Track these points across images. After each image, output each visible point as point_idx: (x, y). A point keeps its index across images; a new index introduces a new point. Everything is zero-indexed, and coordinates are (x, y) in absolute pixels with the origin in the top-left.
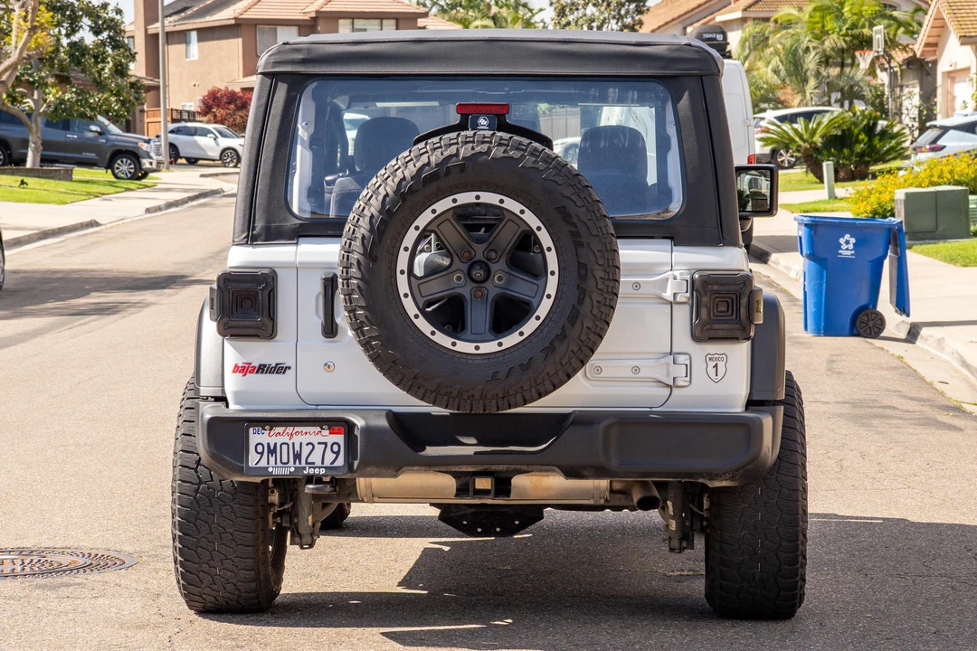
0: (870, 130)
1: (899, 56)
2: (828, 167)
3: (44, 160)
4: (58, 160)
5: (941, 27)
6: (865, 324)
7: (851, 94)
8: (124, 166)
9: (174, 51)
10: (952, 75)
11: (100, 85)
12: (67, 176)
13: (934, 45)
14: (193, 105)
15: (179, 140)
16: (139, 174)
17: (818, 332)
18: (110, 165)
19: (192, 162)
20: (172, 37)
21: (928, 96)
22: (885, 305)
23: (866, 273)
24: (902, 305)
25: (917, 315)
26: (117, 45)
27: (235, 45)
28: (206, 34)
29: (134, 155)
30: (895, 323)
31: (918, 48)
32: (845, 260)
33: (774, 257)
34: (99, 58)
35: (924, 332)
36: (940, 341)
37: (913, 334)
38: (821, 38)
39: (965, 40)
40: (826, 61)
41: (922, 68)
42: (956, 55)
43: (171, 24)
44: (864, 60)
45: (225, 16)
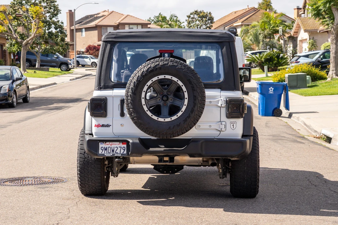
0: (278, 57)
1: (286, 36)
2: (266, 68)
3: (41, 65)
4: (45, 65)
5: (299, 27)
6: (277, 113)
7: (272, 46)
8: (64, 67)
9: (78, 34)
10: (302, 41)
11: (57, 44)
12: (48, 70)
13: (297, 32)
14: (83, 50)
15: (79, 59)
16: (68, 70)
17: (263, 115)
18: (60, 67)
19: (83, 66)
20: (77, 30)
21: (295, 47)
22: (282, 107)
23: (277, 98)
24: (287, 107)
27: (95, 33)
28: (87, 29)
29: (67, 64)
30: (285, 112)
31: (292, 33)
32: (271, 94)
33: (250, 93)
34: (57, 36)
35: (294, 115)
36: (298, 118)
37: (290, 116)
38: (264, 30)
39: (306, 31)
40: (265, 37)
41: (293, 39)
42: (303, 35)
43: (77, 26)
44: (276, 37)
45: (93, 24)
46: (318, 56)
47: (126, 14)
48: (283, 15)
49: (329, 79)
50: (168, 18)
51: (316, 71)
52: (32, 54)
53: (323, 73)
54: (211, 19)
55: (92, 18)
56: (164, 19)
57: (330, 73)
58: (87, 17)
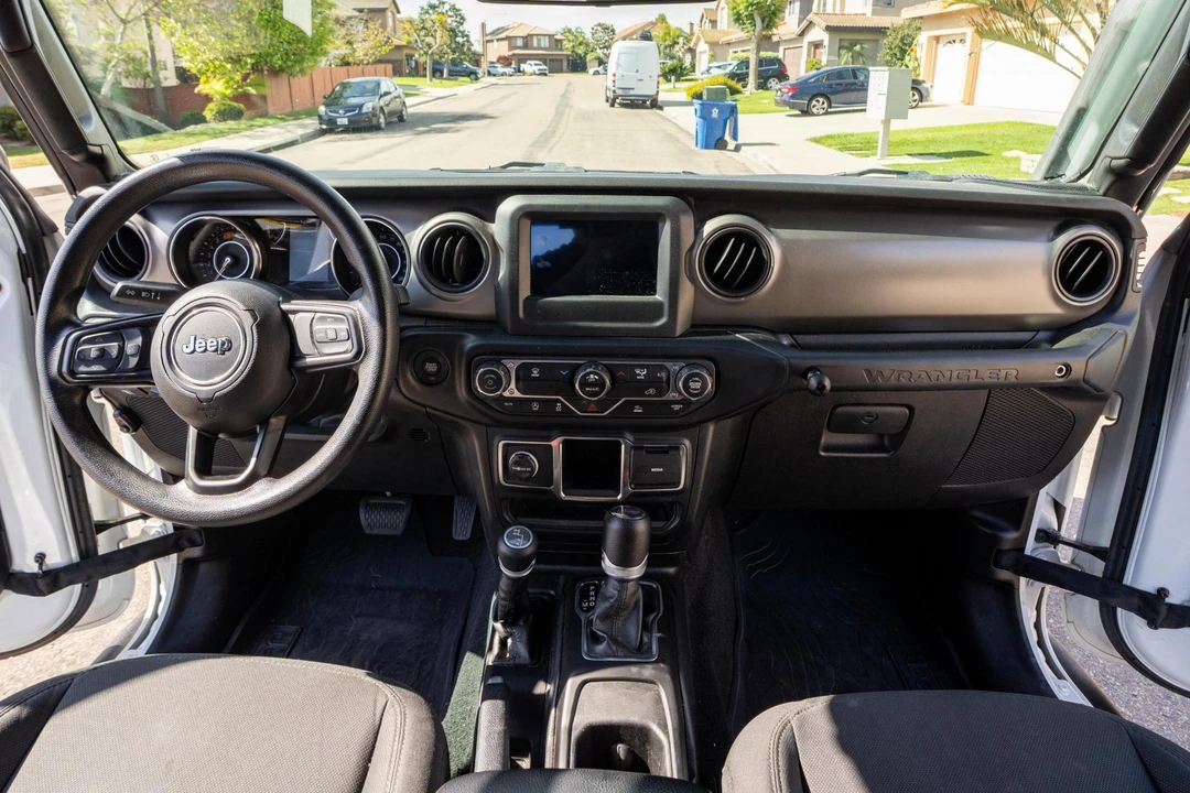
0: (681, 68)
1: (686, 47)
2: (673, 78)
3: (449, 75)
4: (454, 74)
5: (699, 38)
6: (720, 144)
7: (672, 58)
8: (473, 77)
9: (489, 45)
10: (701, 53)
11: (464, 54)
12: (456, 80)
13: (696, 44)
14: (495, 60)
15: (491, 69)
16: (477, 79)
17: (702, 148)
18: (469, 76)
19: (494, 75)
20: (488, 41)
21: (694, 58)
22: (727, 137)
23: (721, 125)
24: (735, 137)
25: (740, 141)
26: (468, 41)
27: (506, 42)
28: (498, 40)
29: (475, 73)
30: (731, 144)
31: (691, 45)
32: (714, 119)
33: (665, 108)
34: (463, 45)
35: (743, 148)
36: (755, 156)
37: (737, 149)
38: (665, 41)
39: (706, 42)
40: (666, 47)
41: (692, 51)
42: (702, 47)
43: (488, 38)
44: (677, 48)
45: (503, 35)
46: (731, 67)
47: (534, 25)
48: (677, 28)
49: (747, 93)
50: (573, 30)
51: (733, 83)
52: (439, 63)
53: (739, 86)
54: (613, 31)
55: (503, 29)
56: (570, 31)
57: (749, 86)
58: (498, 29)
